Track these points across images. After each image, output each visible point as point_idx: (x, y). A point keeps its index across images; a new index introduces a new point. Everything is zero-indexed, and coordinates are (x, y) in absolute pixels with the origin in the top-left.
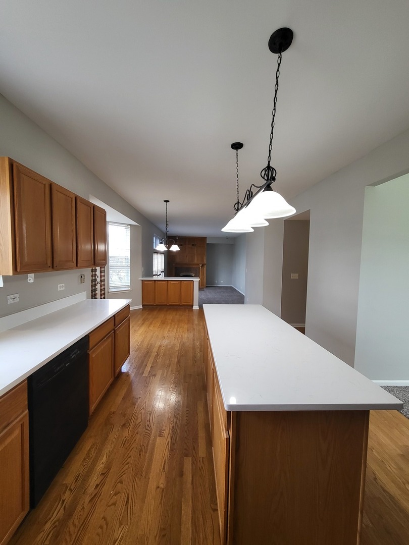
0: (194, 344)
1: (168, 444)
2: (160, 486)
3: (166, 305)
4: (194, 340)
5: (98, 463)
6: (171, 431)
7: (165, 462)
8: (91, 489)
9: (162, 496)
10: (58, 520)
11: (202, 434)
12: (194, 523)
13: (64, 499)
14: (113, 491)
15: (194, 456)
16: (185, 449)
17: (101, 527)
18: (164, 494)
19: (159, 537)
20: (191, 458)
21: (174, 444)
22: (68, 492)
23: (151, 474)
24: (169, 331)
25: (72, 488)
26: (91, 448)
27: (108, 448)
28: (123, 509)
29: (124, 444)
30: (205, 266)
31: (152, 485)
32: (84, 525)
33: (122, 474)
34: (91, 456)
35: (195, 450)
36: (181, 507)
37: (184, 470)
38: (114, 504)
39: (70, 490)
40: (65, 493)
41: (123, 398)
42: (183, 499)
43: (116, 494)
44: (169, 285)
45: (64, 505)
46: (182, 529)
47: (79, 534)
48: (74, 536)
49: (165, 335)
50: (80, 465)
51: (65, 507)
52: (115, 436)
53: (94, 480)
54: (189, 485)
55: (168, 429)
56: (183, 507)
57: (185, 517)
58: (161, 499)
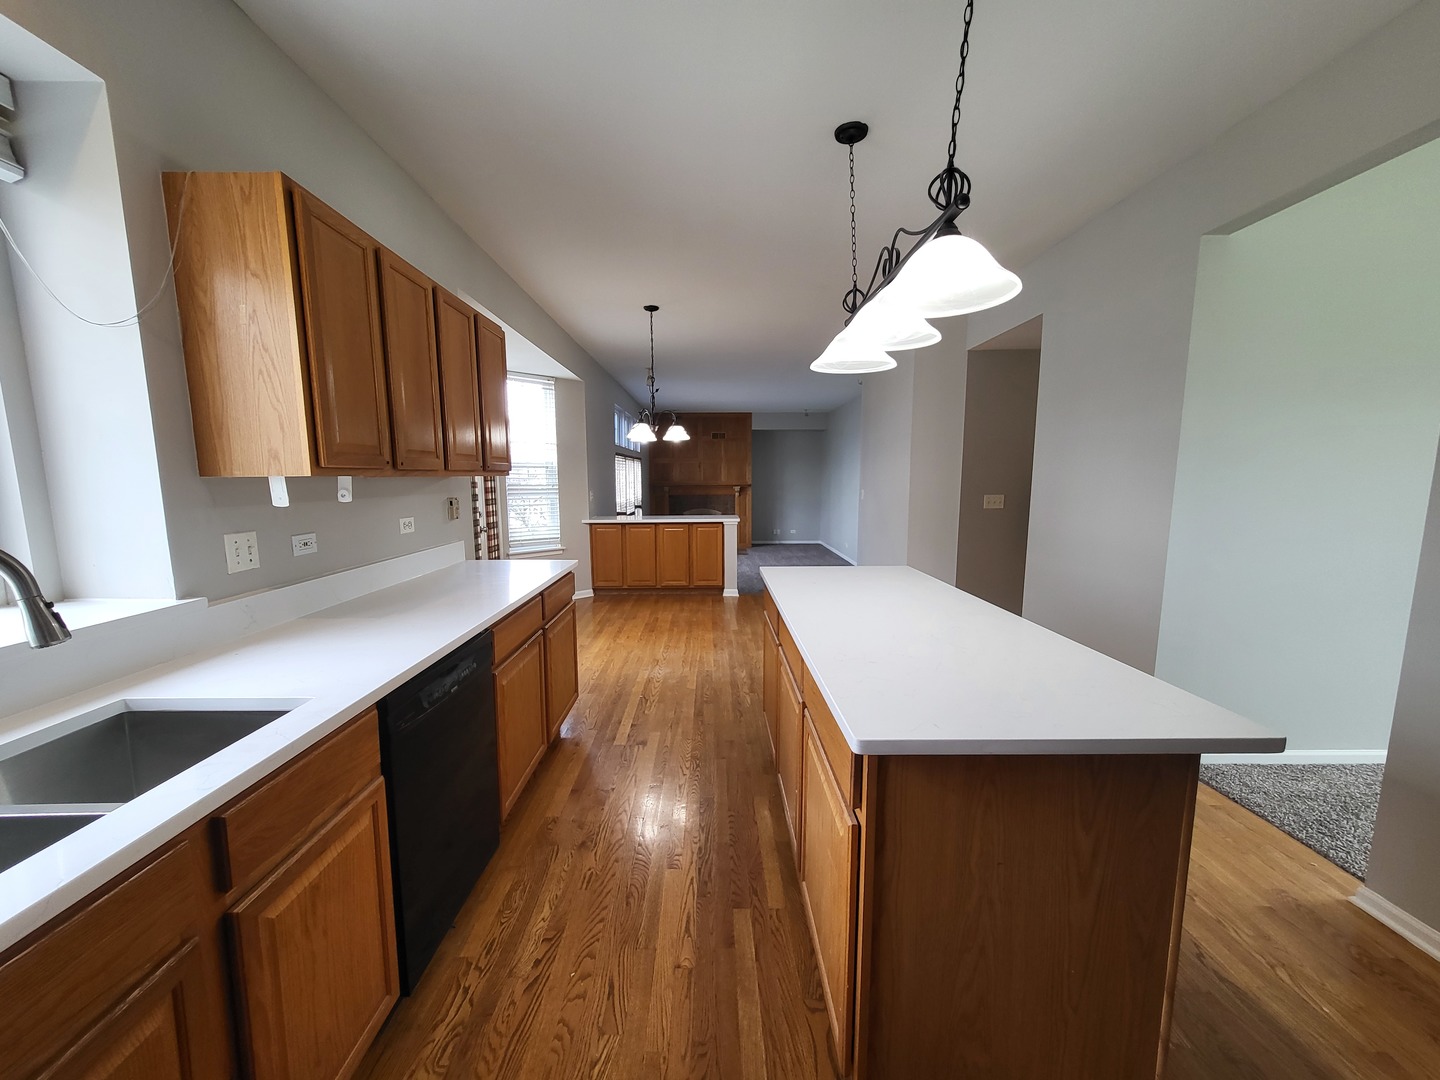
0: (733, 675)
1: (692, 883)
2: (683, 964)
3: (653, 589)
4: (732, 668)
5: (532, 920)
6: (695, 857)
7: (689, 917)
8: (525, 968)
9: (689, 983)
10: (461, 1023)
11: (771, 865)
12: (768, 1034)
13: (467, 985)
14: (576, 971)
15: (755, 907)
16: (733, 893)
17: (559, 1038)
18: (693, 979)
19: (692, 1058)
20: (749, 911)
21: (706, 883)
22: (473, 975)
23: (659, 941)
24: (667, 647)
25: (482, 965)
26: (513, 889)
27: (551, 891)
28: (604, 1005)
29: (588, 882)
30: (749, 492)
31: (664, 962)
32: (520, 1033)
33: (592, 941)
34: (515, 906)
35: (757, 896)
36: (737, 1004)
37: (735, 933)
38: (582, 996)
39: (477, 968)
40: (466, 973)
41: (574, 791)
42: (739, 990)
43: (583, 978)
44: (660, 536)
45: (468, 997)
46: (742, 1044)
47: (512, 1048)
48: (501, 1053)
49: (659, 656)
50: (492, 925)
51: (471, 1001)
52: (565, 867)
53: (529, 950)
54: (750, 961)
55: (689, 853)
56: (740, 1003)
57: (745, 1023)
58: (689, 989)
